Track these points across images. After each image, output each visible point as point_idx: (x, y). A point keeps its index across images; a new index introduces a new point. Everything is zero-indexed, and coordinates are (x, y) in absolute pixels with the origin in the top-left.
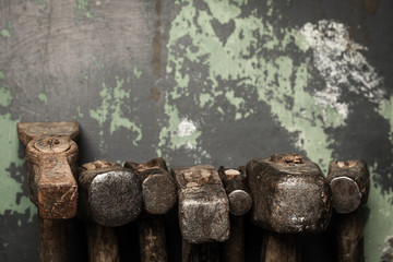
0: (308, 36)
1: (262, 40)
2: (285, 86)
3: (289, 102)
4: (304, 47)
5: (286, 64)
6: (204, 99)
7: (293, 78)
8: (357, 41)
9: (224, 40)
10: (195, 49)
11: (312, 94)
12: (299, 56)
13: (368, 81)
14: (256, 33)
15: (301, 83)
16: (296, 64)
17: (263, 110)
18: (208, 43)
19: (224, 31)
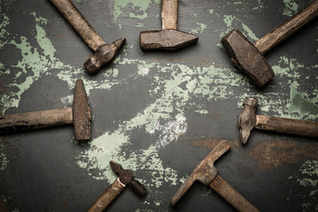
0: (181, 118)
1: (179, 101)
2: (162, 109)
3: (156, 111)
4: (176, 117)
5: (170, 110)
6: (157, 78)
7: (165, 112)
8: (179, 138)
9: (180, 86)
10: (176, 74)
11: (159, 120)
12: (173, 114)
13: (164, 142)
14: (182, 98)
15: (163, 115)
16: (170, 114)
17: (152, 100)
18: (178, 80)
19: (183, 86)
